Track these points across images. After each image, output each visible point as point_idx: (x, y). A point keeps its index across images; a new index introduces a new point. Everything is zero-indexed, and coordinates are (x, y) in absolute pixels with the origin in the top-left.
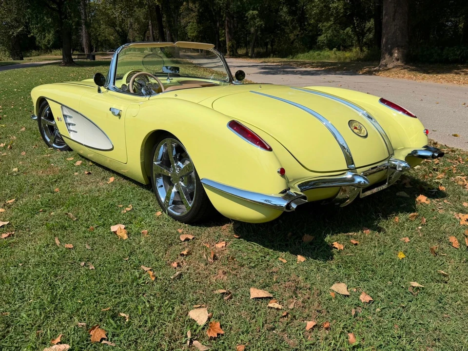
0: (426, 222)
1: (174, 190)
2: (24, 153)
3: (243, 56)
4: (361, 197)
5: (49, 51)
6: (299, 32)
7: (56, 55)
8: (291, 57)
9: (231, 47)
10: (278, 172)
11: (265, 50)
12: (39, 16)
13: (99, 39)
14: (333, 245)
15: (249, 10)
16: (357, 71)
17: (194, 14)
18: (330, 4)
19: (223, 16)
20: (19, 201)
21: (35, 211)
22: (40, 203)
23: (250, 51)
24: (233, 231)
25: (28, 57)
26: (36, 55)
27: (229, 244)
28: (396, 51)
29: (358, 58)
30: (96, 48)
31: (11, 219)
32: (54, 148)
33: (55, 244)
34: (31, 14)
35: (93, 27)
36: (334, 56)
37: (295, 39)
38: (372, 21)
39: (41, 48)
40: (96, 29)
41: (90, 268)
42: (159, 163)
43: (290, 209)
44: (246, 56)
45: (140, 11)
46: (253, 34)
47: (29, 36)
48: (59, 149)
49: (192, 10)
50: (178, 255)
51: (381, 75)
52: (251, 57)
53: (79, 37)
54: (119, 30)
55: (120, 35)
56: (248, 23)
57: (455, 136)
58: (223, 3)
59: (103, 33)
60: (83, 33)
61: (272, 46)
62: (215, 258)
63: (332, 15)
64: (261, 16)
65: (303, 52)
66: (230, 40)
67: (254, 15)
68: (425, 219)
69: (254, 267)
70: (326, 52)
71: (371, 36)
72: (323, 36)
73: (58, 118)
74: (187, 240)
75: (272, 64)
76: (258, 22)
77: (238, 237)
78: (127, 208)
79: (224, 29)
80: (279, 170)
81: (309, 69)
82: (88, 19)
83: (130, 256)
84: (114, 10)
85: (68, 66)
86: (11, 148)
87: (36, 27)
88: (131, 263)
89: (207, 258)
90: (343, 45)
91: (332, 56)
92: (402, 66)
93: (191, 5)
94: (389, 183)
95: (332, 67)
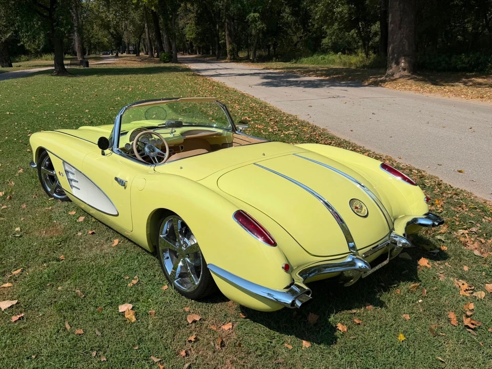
0: (427, 293)
1: (181, 264)
2: (25, 206)
3: (244, 59)
4: (363, 277)
5: (39, 56)
6: (303, 34)
7: (46, 60)
8: (294, 61)
9: (232, 51)
10: (283, 267)
11: (267, 53)
12: (29, 23)
13: (92, 42)
14: (337, 327)
15: (250, 12)
16: (363, 81)
17: (192, 15)
18: (334, 8)
19: (222, 17)
20: (24, 272)
21: (42, 286)
22: (46, 276)
23: (251, 54)
24: (239, 309)
25: (17, 62)
26: (25, 61)
27: (235, 325)
28: (403, 61)
29: (363, 65)
30: (89, 51)
31: (19, 297)
32: (55, 198)
33: (65, 329)
34: (20, 22)
35: (86, 29)
36: (338, 61)
37: (298, 42)
38: (378, 24)
39: (31, 52)
40: (89, 31)
41: (102, 360)
42: (165, 235)
43: (295, 306)
44: (247, 60)
45: (135, 13)
46: (254, 36)
47: (19, 45)
48: (60, 199)
49: (190, 11)
50: (185, 341)
51: (387, 86)
52: (253, 62)
53: (71, 40)
54: (113, 32)
55: (114, 38)
56: (249, 26)
57: (460, 172)
58: (222, 5)
59: (97, 35)
60: (76, 36)
61: (274, 48)
62: (222, 345)
63: (336, 20)
64: (263, 18)
65: (307, 56)
66: (230, 43)
67: (255, 18)
68: (426, 291)
69: (260, 356)
70: (332, 57)
71: (377, 39)
72: (327, 39)
73: (59, 173)
74: (195, 321)
75: (275, 71)
76: (260, 25)
77: (244, 317)
78: (133, 281)
79: (224, 31)
80: (284, 266)
81: (313, 78)
82: (80, 20)
83: (139, 344)
84: (108, 12)
85: (61, 76)
86: (10, 198)
87: (26, 35)
88: (141, 353)
89: (214, 345)
90: (348, 49)
91: (336, 61)
92: (409, 76)
93: (189, 5)
94: (391, 256)
95: (337, 76)
